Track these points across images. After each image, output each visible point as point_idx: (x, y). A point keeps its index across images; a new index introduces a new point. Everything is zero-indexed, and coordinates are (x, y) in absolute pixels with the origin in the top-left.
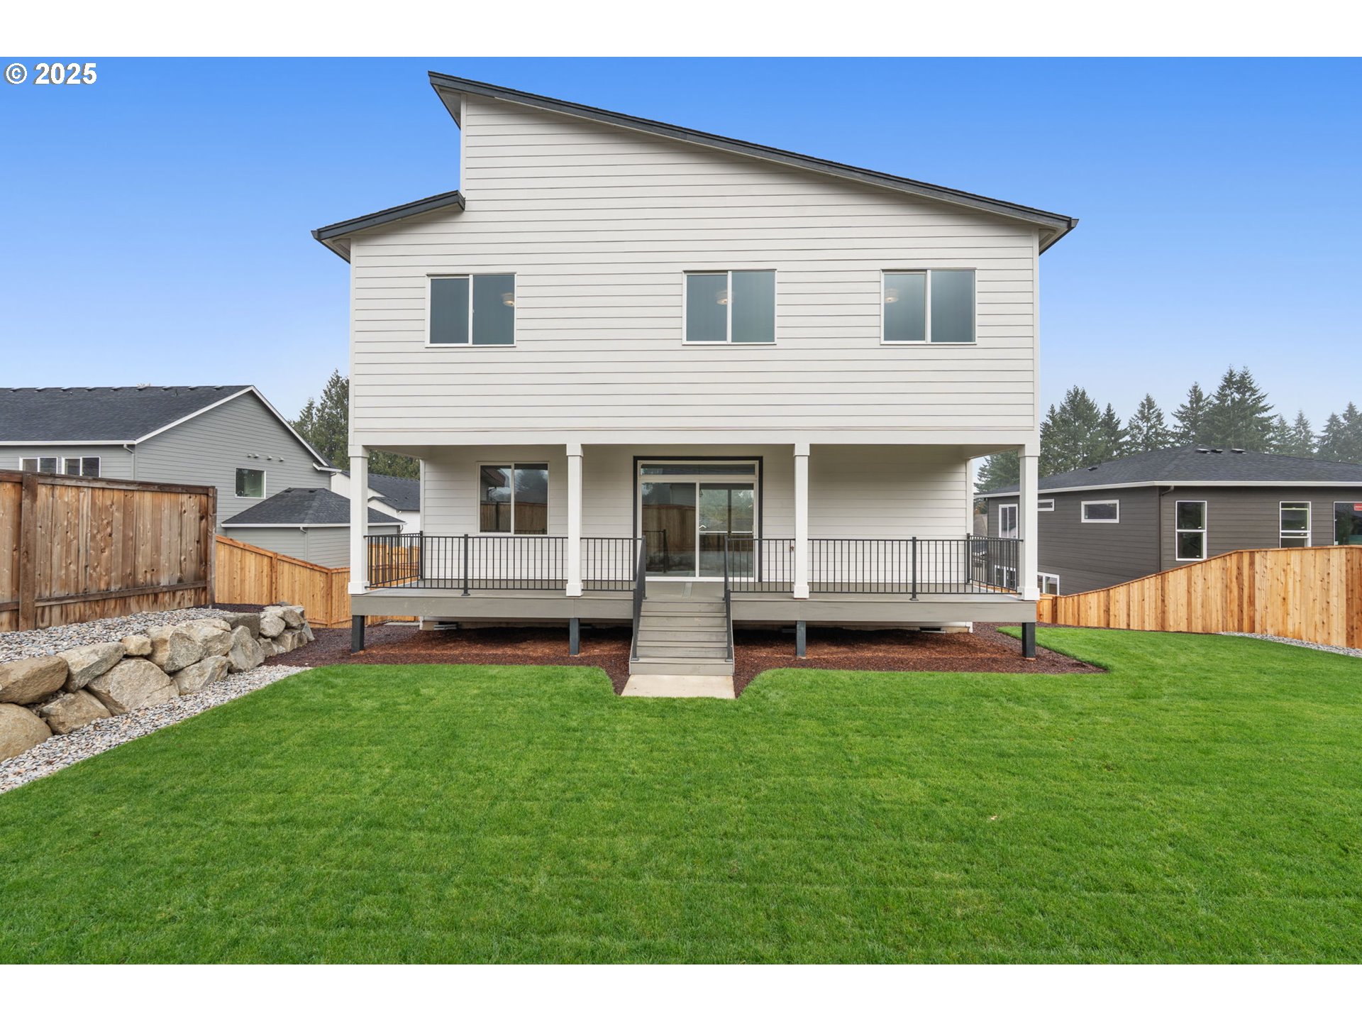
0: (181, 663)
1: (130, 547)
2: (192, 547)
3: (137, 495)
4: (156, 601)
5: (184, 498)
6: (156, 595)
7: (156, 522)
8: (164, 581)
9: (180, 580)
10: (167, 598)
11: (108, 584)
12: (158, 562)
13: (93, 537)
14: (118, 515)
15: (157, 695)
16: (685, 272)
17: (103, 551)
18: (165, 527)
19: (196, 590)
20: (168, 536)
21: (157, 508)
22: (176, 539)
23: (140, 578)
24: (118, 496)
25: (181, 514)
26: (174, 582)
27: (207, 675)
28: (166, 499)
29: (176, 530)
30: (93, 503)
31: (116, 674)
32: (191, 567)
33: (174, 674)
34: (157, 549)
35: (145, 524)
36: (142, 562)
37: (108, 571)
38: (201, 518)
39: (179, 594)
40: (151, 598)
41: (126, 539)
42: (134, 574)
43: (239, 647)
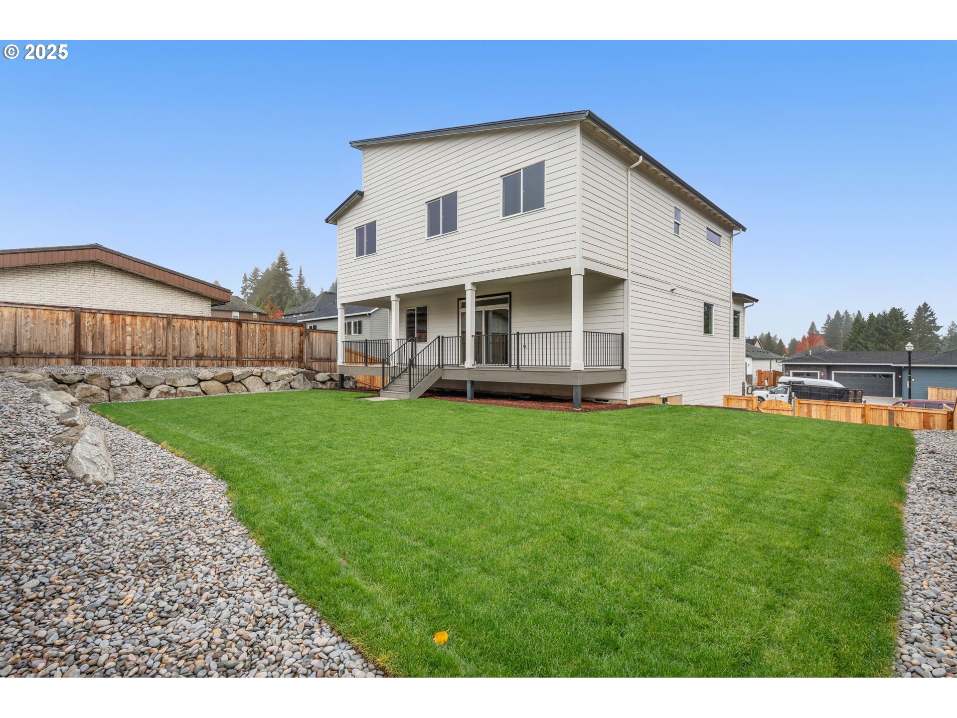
0: (270, 380)
1: (273, 344)
2: (297, 346)
3: (275, 326)
4: (283, 363)
5: (294, 328)
6: (283, 362)
7: (283, 336)
8: (286, 357)
9: (292, 357)
10: (287, 363)
11: (266, 356)
12: (284, 350)
13: (260, 340)
14: (269, 333)
15: (260, 389)
16: (426, 203)
17: (264, 345)
18: (286, 338)
19: (299, 361)
20: (288, 341)
21: (282, 331)
22: (290, 342)
23: (277, 355)
24: (269, 327)
25: (292, 333)
26: (290, 358)
27: (280, 387)
28: (286, 328)
29: (290, 339)
30: (260, 329)
31: (248, 380)
32: (296, 353)
33: (268, 384)
34: (283, 345)
35: (279, 336)
36: (278, 348)
37: (266, 352)
38: (301, 335)
39: (292, 362)
40: (281, 362)
41: (272, 341)
42: (274, 353)
43: (297, 381)
